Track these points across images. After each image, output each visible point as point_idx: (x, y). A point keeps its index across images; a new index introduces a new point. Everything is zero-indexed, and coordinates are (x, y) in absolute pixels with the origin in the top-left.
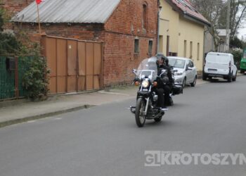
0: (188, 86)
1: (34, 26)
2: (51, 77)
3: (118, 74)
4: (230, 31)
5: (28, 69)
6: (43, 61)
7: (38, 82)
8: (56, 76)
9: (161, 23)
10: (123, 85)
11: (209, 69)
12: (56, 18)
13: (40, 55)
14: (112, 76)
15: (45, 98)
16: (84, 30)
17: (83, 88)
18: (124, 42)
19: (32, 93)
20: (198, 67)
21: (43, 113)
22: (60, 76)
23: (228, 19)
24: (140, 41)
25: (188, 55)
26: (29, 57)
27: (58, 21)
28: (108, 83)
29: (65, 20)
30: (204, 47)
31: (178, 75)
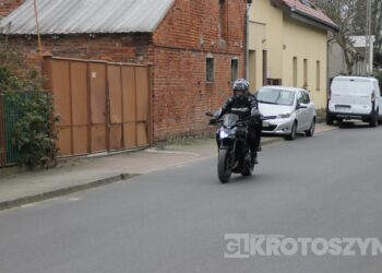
1: (29, 40)
2: (62, 128)
3: (178, 118)
6: (48, 100)
7: (39, 136)
8: (72, 126)
9: (250, 26)
11: (337, 106)
12: (69, 27)
13: (41, 90)
15: (52, 163)
17: (119, 145)
18: (188, 63)
19: (29, 155)
20: (317, 103)
22: (79, 126)
24: (215, 61)
25: (301, 82)
27: (72, 31)
28: (163, 134)
29: (85, 29)
30: (328, 68)
31: (284, 116)
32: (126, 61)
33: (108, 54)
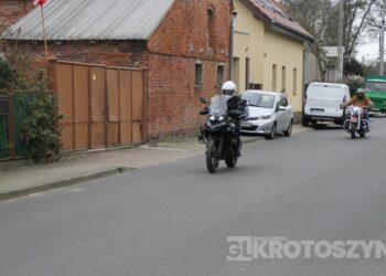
0: (280, 135)
1: (37, 45)
2: (65, 125)
3: (169, 119)
4: (343, 49)
5: (30, 113)
6: (53, 100)
7: (45, 132)
8: (74, 123)
9: (235, 36)
10: (178, 136)
11: (312, 109)
12: (71, 33)
13: (47, 90)
14: (161, 123)
15: (56, 157)
16: (116, 51)
17: (116, 141)
18: (180, 69)
19: (34, 150)
20: (294, 106)
21: (53, 182)
22: (80, 124)
23: (340, 31)
24: (203, 67)
25: (279, 87)
26: (30, 95)
27: (75, 37)
28: (156, 132)
29: (86, 36)
30: (304, 75)
31: (264, 118)
32: (123, 65)
33: (106, 59)
